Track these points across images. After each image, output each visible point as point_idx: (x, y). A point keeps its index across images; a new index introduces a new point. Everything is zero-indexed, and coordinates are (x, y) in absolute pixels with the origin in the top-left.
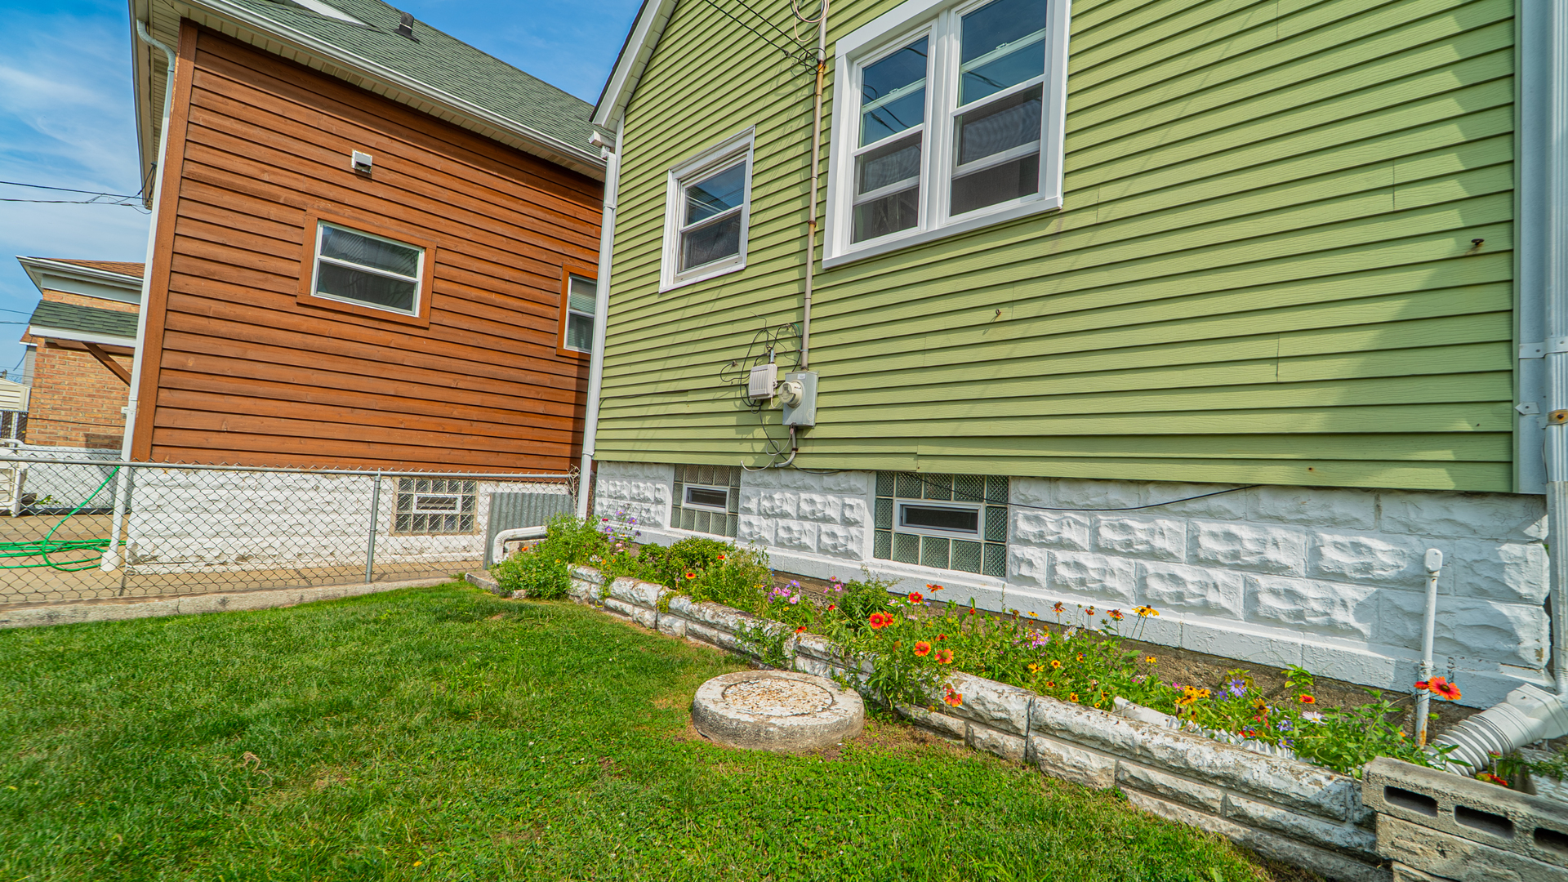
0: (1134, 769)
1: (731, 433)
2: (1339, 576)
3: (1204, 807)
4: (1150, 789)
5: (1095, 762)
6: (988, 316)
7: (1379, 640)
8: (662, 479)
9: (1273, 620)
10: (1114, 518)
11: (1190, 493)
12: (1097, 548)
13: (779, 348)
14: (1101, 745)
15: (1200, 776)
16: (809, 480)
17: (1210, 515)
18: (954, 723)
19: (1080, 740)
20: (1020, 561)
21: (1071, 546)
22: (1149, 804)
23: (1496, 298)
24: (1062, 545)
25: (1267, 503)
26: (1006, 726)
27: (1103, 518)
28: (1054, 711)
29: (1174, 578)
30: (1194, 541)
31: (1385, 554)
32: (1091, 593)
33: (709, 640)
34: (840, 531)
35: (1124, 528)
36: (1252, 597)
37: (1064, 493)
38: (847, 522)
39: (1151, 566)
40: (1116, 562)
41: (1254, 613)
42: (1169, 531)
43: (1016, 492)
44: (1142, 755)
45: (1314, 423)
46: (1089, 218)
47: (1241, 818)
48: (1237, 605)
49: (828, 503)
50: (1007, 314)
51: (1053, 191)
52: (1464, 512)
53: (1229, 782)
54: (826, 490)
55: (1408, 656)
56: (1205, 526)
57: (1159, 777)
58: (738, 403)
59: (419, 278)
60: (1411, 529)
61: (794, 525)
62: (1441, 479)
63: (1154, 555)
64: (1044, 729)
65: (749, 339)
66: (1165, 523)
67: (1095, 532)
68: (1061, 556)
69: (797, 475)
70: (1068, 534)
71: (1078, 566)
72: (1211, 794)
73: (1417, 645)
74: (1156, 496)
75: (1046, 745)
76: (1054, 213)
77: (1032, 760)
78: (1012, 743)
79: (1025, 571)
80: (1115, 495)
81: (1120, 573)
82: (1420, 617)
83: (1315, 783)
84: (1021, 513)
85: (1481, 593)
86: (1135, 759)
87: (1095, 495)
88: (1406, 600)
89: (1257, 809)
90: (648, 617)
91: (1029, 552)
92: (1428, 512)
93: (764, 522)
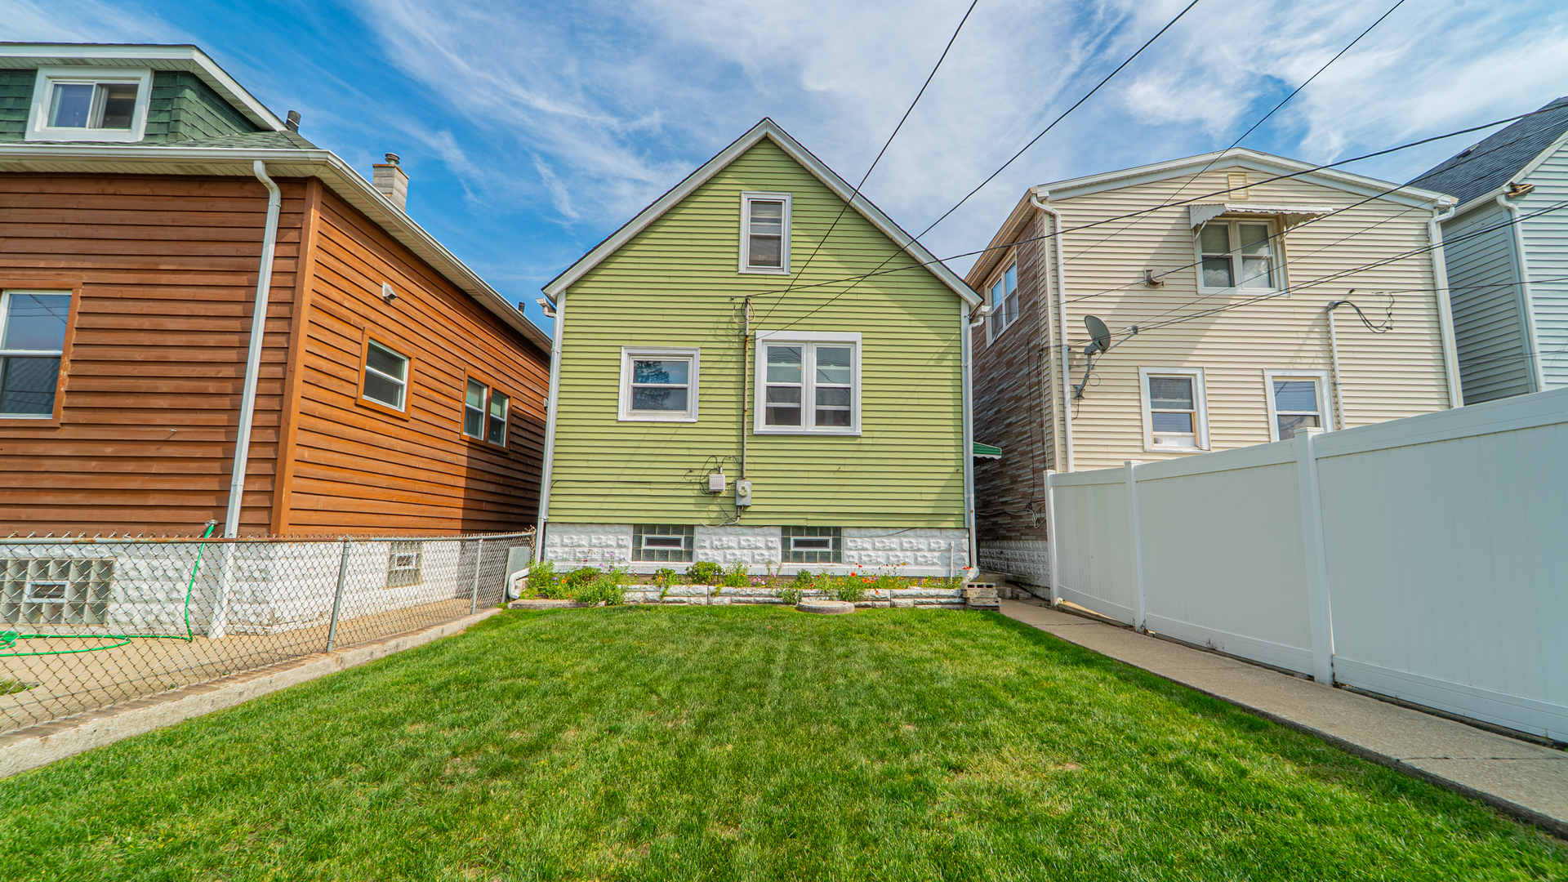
0: (918, 600)
1: (692, 508)
2: (934, 550)
3: (933, 604)
4: (922, 603)
5: (910, 602)
6: (835, 468)
7: (943, 565)
8: (626, 533)
9: (921, 564)
10: (879, 539)
11: (900, 530)
12: (874, 549)
13: (725, 466)
14: (911, 596)
15: (932, 597)
16: (745, 530)
17: (905, 536)
18: (869, 603)
19: (904, 597)
20: (849, 556)
21: (866, 549)
22: (922, 607)
23: (960, 483)
24: (864, 549)
25: (919, 532)
26: (885, 599)
27: (876, 540)
28: (898, 592)
29: (897, 556)
30: (901, 544)
31: (943, 544)
32: (873, 564)
33: (750, 602)
34: (766, 553)
35: (883, 542)
36: (916, 559)
37: (863, 532)
38: (769, 548)
39: (890, 553)
40: (880, 553)
41: (917, 563)
42: (894, 542)
43: (844, 533)
44: (920, 596)
45: (929, 511)
46: (870, 441)
47: (941, 603)
48: (912, 561)
49: (760, 541)
50: (843, 468)
51: (857, 428)
52: (957, 532)
53: (938, 596)
54: (755, 535)
55: (948, 568)
56: (904, 540)
57: (924, 600)
58: (696, 492)
59: (404, 382)
60: (947, 537)
61: (737, 552)
62: (952, 525)
63: (891, 550)
64: (896, 597)
65: (705, 459)
66: (894, 540)
67: (874, 544)
68: (863, 553)
69: (738, 528)
70: (865, 545)
71: (869, 556)
72: (933, 600)
73: (949, 565)
74: (891, 532)
75: (896, 601)
76: (859, 437)
77: (893, 606)
78: (887, 603)
79: (851, 560)
80: (879, 532)
81: (881, 556)
82: (950, 558)
83: (951, 592)
84: (849, 539)
85: (959, 551)
86: (918, 597)
87: (873, 532)
88: (947, 554)
89: (943, 600)
90: (703, 601)
91: (852, 553)
92: (950, 532)
93: (716, 552)
